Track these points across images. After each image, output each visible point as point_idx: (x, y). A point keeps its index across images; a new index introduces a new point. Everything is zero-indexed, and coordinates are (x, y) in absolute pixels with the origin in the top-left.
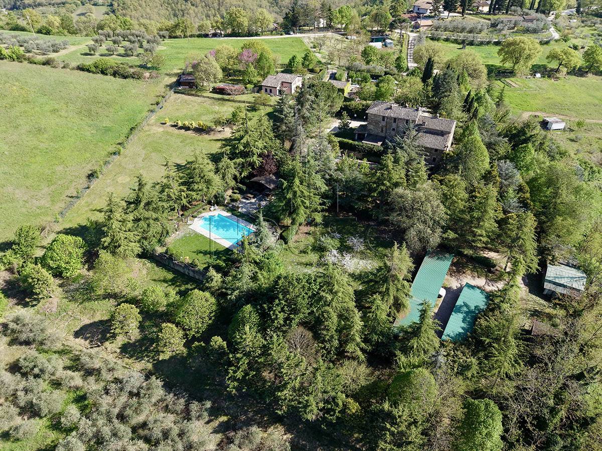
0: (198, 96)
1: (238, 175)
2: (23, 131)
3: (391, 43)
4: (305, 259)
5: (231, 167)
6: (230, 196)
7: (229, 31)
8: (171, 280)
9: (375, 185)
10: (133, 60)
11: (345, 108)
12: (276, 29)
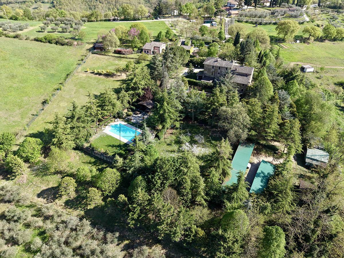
0: (106, 55)
1: (131, 101)
2: (3, 77)
3: (215, 24)
4: (170, 148)
5: (127, 96)
6: (126, 113)
7: (123, 17)
8: (94, 162)
9: (210, 105)
10: (67, 35)
11: (191, 61)
12: (149, 16)
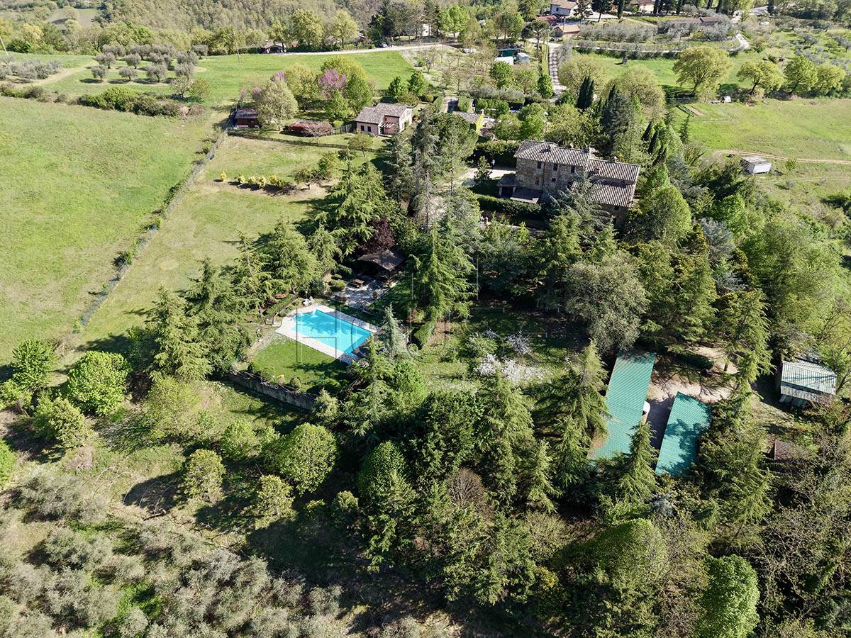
0: (265, 139)
1: (340, 252)
2: (6, 199)
3: (526, 58)
4: (450, 369)
5: (330, 240)
6: (330, 284)
7: (295, 43)
8: (260, 410)
10: (161, 88)
11: (479, 152)
12: (361, 40)
